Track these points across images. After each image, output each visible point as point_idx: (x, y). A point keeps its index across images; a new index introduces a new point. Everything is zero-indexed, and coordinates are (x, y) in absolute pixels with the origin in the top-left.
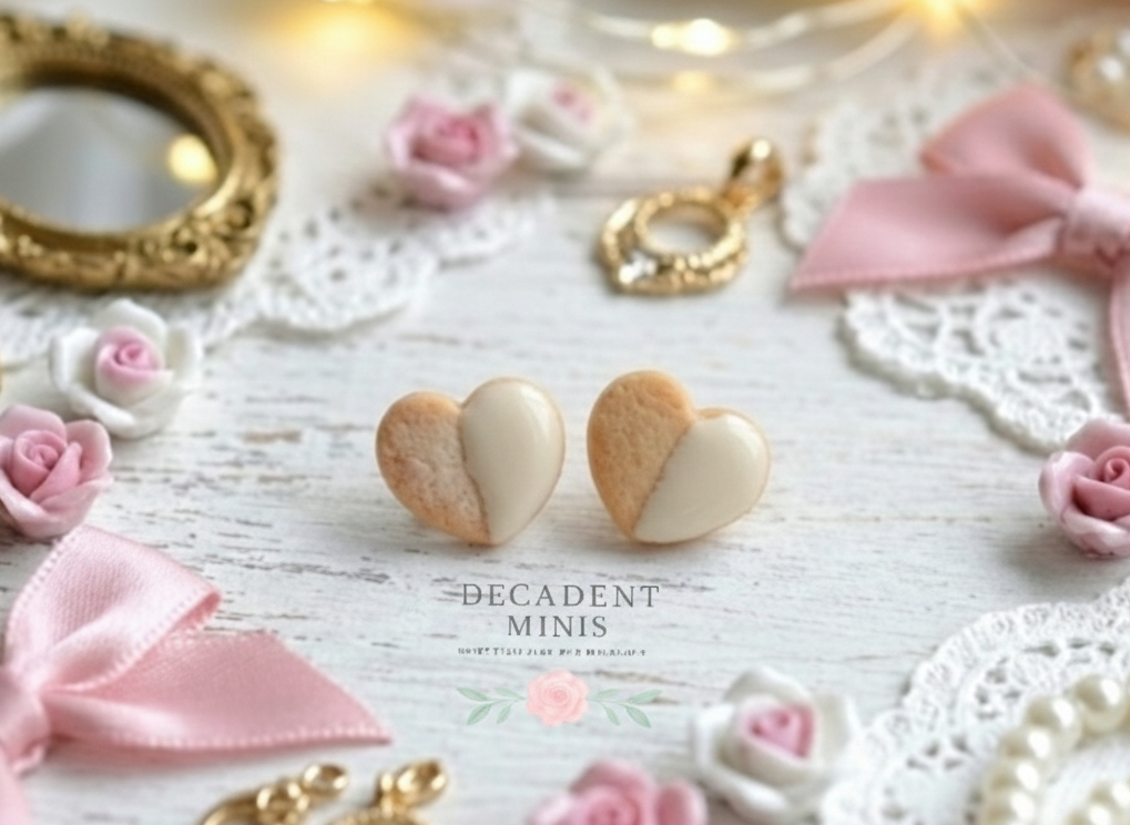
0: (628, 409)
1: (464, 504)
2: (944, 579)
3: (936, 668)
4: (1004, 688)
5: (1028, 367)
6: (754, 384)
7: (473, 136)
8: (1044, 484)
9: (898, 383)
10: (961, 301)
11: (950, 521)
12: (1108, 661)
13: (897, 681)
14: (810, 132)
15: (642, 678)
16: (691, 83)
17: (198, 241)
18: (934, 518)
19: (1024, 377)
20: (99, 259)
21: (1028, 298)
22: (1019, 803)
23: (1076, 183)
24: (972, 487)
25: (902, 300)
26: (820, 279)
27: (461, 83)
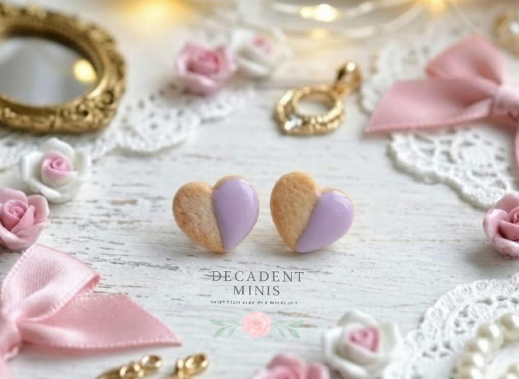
0: (289, 190)
1: (213, 234)
2: (438, 268)
3: (436, 310)
4: (467, 319)
5: (477, 169)
6: (349, 177)
7: (216, 60)
8: (485, 224)
9: (416, 177)
10: (446, 138)
11: (441, 241)
12: (515, 307)
13: (418, 316)
14: (374, 58)
15: (299, 315)
16: (319, 34)
17: (89, 110)
18: (434, 240)
19: (475, 174)
20: (42, 119)
21: (476, 136)
22: (474, 373)
23: (498, 82)
24: (452, 225)
25: (418, 137)
26: (379, 127)
27: (211, 35)
